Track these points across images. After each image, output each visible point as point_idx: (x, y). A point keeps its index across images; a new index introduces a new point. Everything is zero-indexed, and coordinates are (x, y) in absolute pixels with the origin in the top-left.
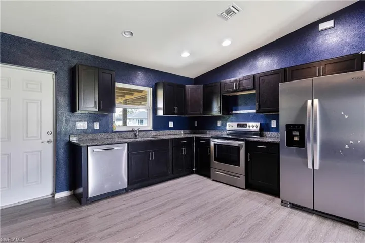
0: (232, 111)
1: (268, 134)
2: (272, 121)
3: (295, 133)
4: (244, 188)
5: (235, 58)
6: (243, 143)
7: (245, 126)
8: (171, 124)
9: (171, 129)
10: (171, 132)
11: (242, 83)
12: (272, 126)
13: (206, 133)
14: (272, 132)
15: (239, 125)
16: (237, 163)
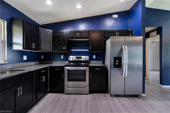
0: (71, 49)
1: (92, 62)
2: (94, 56)
3: (117, 61)
4: (88, 93)
5: (73, 19)
6: (88, 68)
7: (81, 58)
8: (25, 58)
9: (25, 61)
10: (26, 64)
11: (82, 34)
12: (94, 58)
13: (52, 63)
14: (94, 61)
15: (77, 58)
16: (84, 80)
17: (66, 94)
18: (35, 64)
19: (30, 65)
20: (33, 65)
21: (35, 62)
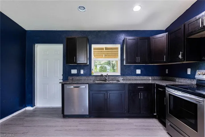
17: (168, 133)
18: (152, 79)
19: (144, 80)
20: (150, 80)
21: (152, 77)
